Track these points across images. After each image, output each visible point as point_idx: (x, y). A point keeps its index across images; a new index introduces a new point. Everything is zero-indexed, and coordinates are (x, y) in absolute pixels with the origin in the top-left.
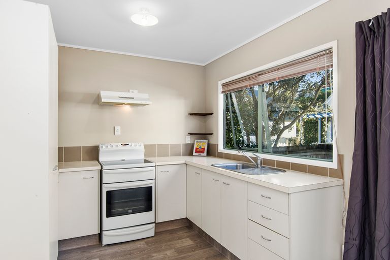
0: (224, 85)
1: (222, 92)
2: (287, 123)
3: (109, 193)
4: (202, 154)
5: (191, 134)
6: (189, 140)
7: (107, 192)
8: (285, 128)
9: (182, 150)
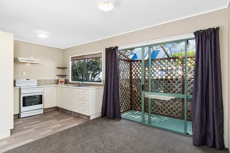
0: (72, 58)
1: (71, 60)
2: (98, 72)
3: (24, 98)
4: (62, 83)
5: (58, 76)
6: (57, 78)
7: (23, 97)
8: (97, 74)
9: (54, 82)
